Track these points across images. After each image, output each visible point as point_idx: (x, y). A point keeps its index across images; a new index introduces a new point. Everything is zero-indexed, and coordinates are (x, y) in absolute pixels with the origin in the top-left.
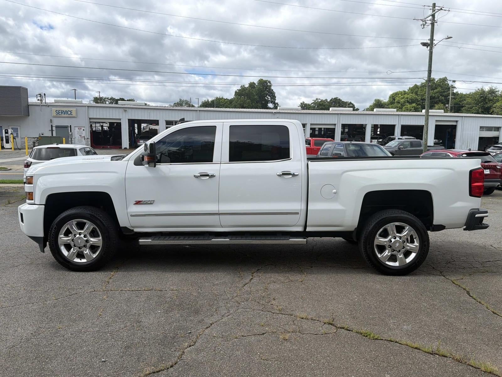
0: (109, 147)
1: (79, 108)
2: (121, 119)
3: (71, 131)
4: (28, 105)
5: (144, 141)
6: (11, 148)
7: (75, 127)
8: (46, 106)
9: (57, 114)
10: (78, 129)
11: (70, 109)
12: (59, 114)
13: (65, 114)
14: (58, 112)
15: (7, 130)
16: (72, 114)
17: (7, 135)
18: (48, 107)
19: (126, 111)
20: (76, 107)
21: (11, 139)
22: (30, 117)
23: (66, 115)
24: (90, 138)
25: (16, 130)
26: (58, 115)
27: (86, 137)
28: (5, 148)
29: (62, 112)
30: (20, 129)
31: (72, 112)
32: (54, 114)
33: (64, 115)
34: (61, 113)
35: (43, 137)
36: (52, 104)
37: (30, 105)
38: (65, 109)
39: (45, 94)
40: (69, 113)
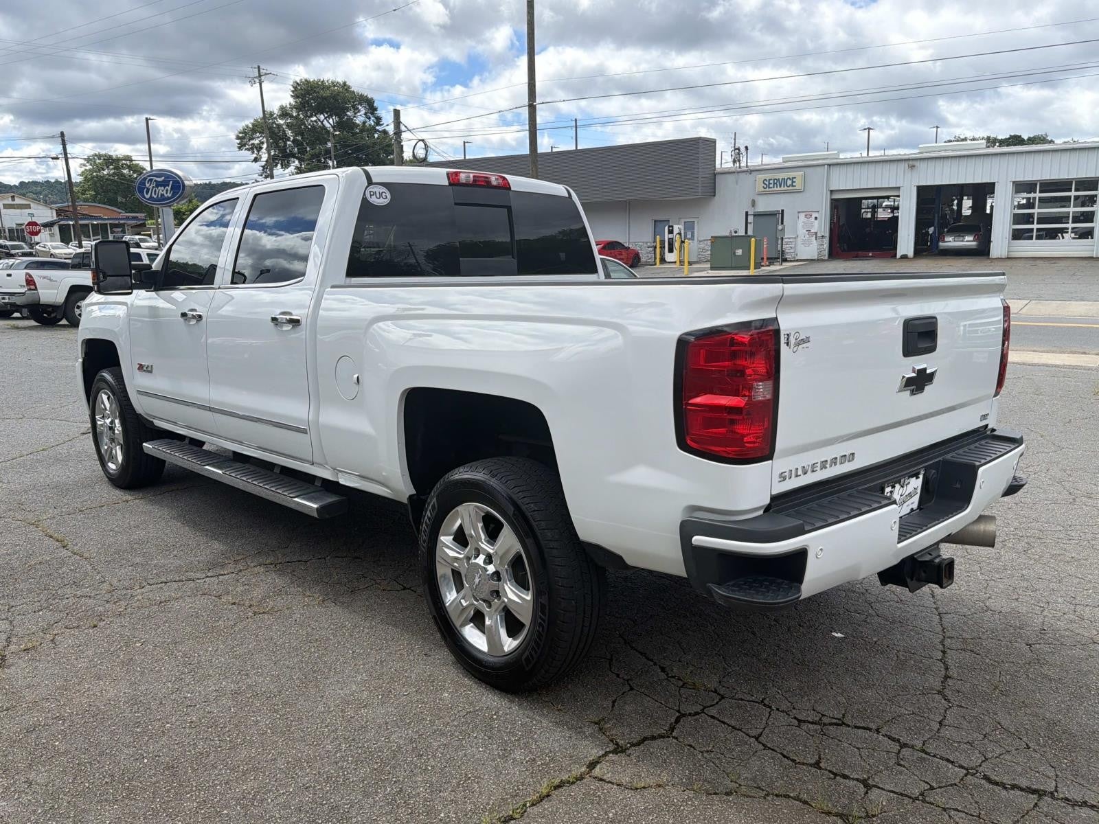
0: (870, 254)
1: (809, 170)
2: (899, 188)
3: (782, 223)
4: (715, 175)
5: (955, 237)
6: (675, 262)
7: (799, 212)
8: (747, 171)
9: (765, 186)
10: (806, 216)
11: (791, 175)
12: (769, 188)
13: (780, 187)
14: (767, 183)
15: (672, 227)
16: (794, 184)
17: (671, 236)
18: (751, 174)
19: (914, 166)
20: (804, 169)
21: (677, 245)
22: (716, 197)
23: (782, 188)
24: (827, 235)
25: (690, 226)
26: (767, 189)
27: (819, 235)
28: (666, 262)
29: (776, 181)
30: (698, 223)
31: (794, 180)
32: (760, 188)
33: (779, 189)
34: (774, 184)
35: (736, 237)
36: (758, 168)
37: (718, 173)
38: (780, 176)
39: (747, 148)
40: (789, 182)
